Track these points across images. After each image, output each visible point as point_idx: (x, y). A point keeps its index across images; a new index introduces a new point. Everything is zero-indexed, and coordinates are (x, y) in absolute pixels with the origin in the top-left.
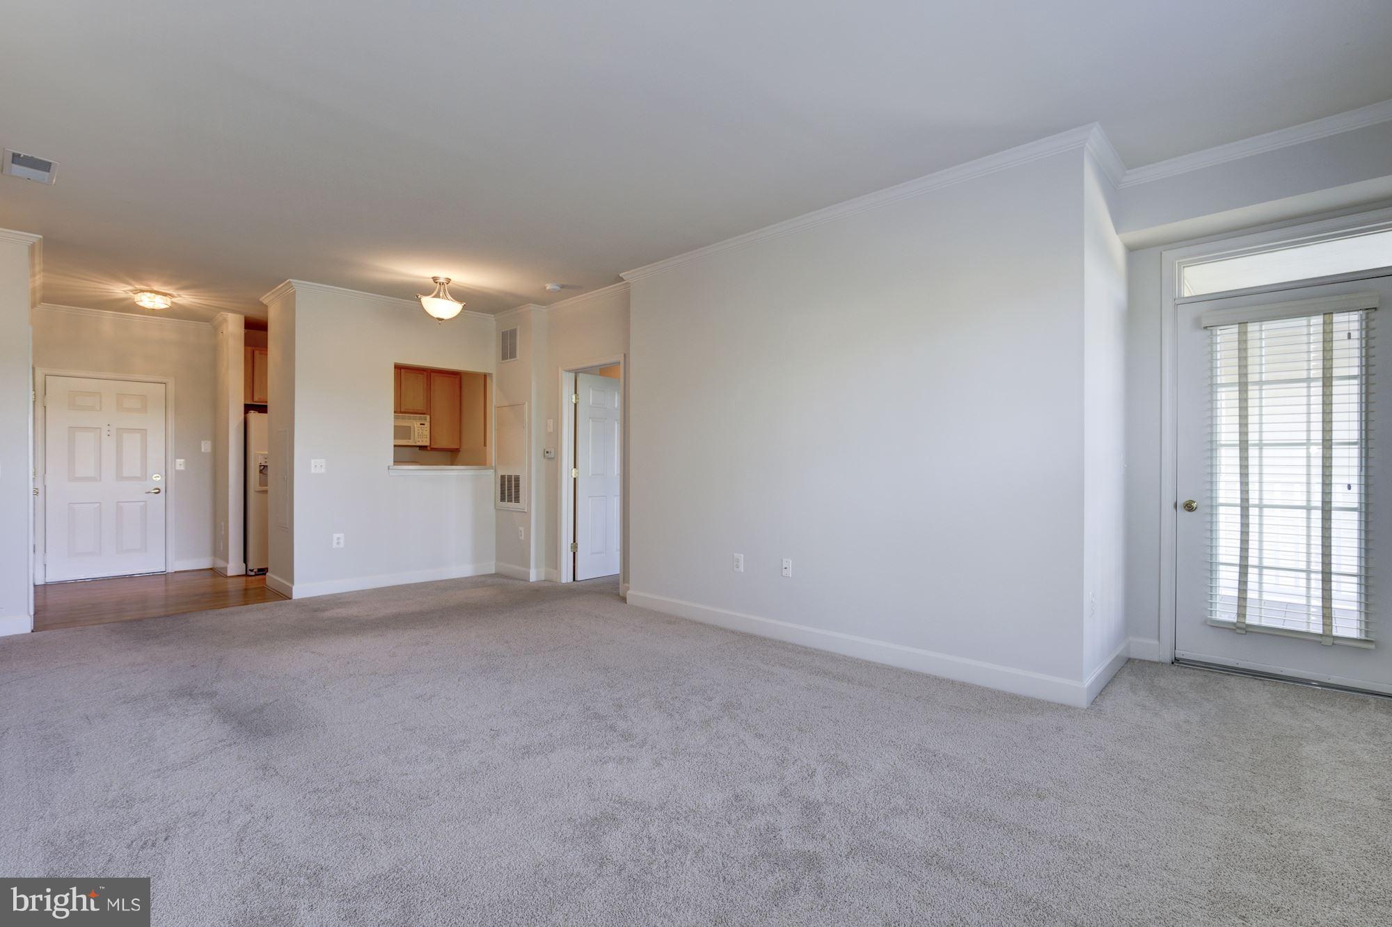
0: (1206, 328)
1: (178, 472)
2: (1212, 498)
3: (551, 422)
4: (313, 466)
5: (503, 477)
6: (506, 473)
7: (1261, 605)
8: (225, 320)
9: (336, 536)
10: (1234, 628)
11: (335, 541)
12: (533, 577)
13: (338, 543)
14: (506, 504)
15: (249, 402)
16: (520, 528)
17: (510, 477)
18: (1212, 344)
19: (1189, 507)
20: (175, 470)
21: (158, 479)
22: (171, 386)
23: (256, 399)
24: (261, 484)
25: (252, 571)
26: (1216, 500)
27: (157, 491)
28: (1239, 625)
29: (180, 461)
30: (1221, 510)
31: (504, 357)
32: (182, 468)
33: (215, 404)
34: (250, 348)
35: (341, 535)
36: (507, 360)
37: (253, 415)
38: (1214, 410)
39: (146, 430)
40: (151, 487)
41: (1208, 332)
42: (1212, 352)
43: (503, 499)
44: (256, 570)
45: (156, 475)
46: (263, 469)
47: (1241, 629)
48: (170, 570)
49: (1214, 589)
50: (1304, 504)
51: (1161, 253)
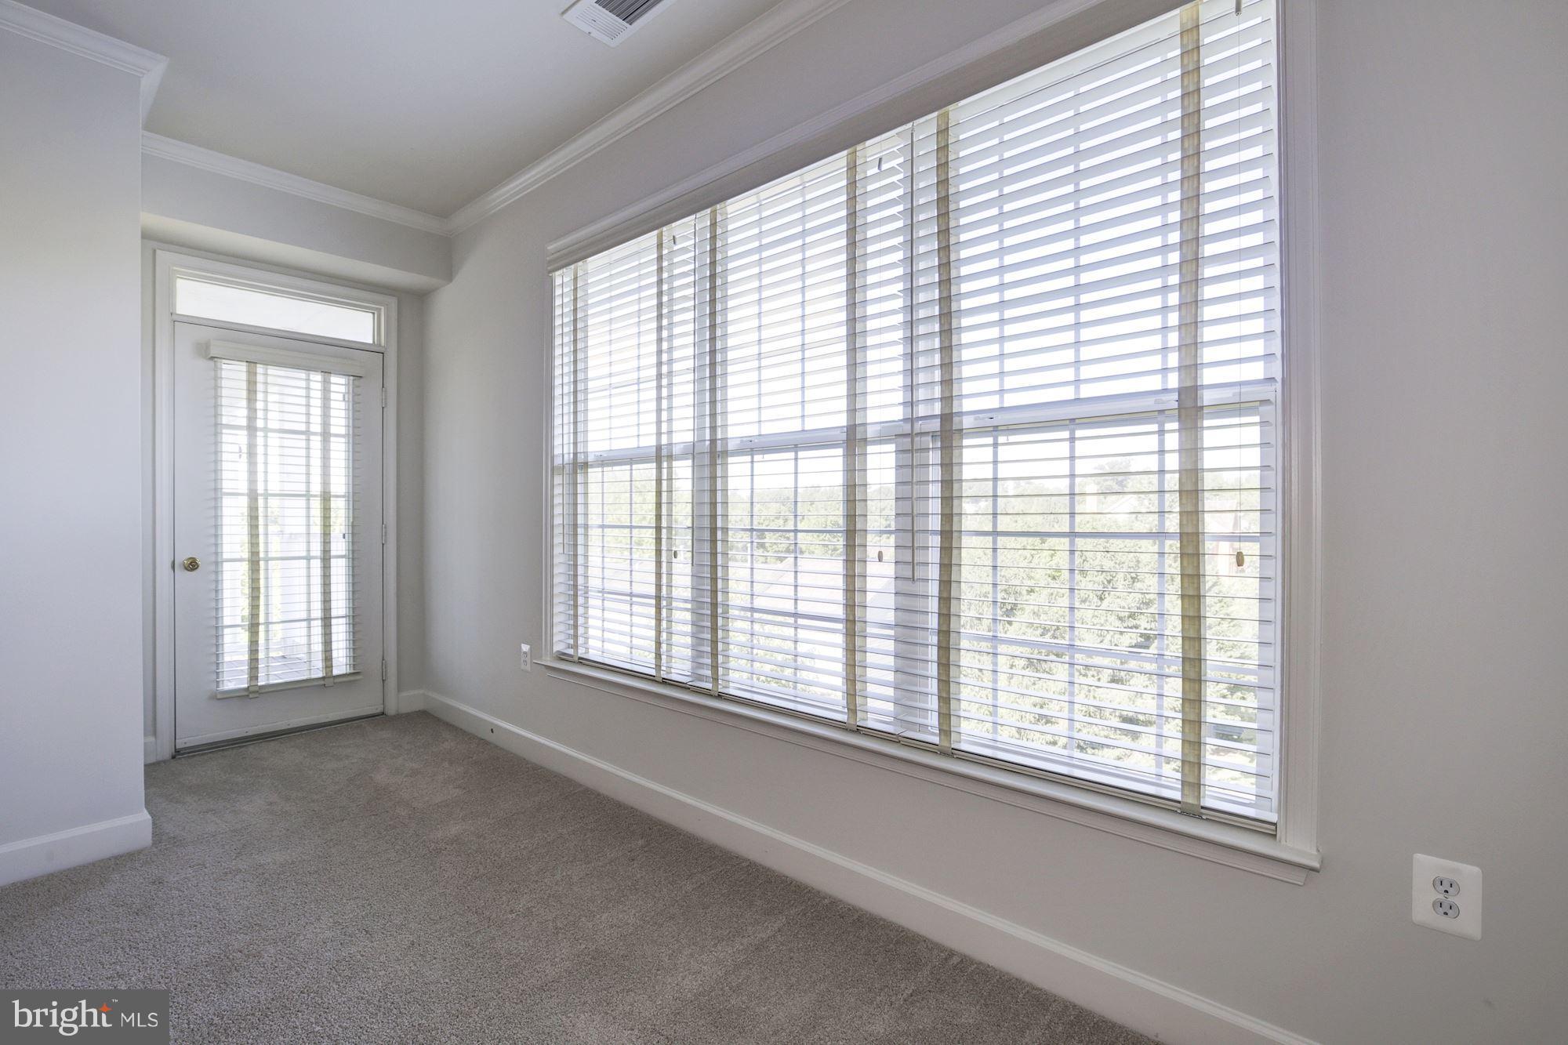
0: (212, 358)
2: (216, 553)
7: (268, 663)
10: (246, 693)
18: (217, 378)
19: (192, 565)
26: (222, 555)
28: (251, 689)
30: (226, 566)
38: (219, 454)
41: (211, 363)
42: (217, 388)
47: (253, 694)
49: (221, 656)
50: (304, 554)
51: (154, 251)
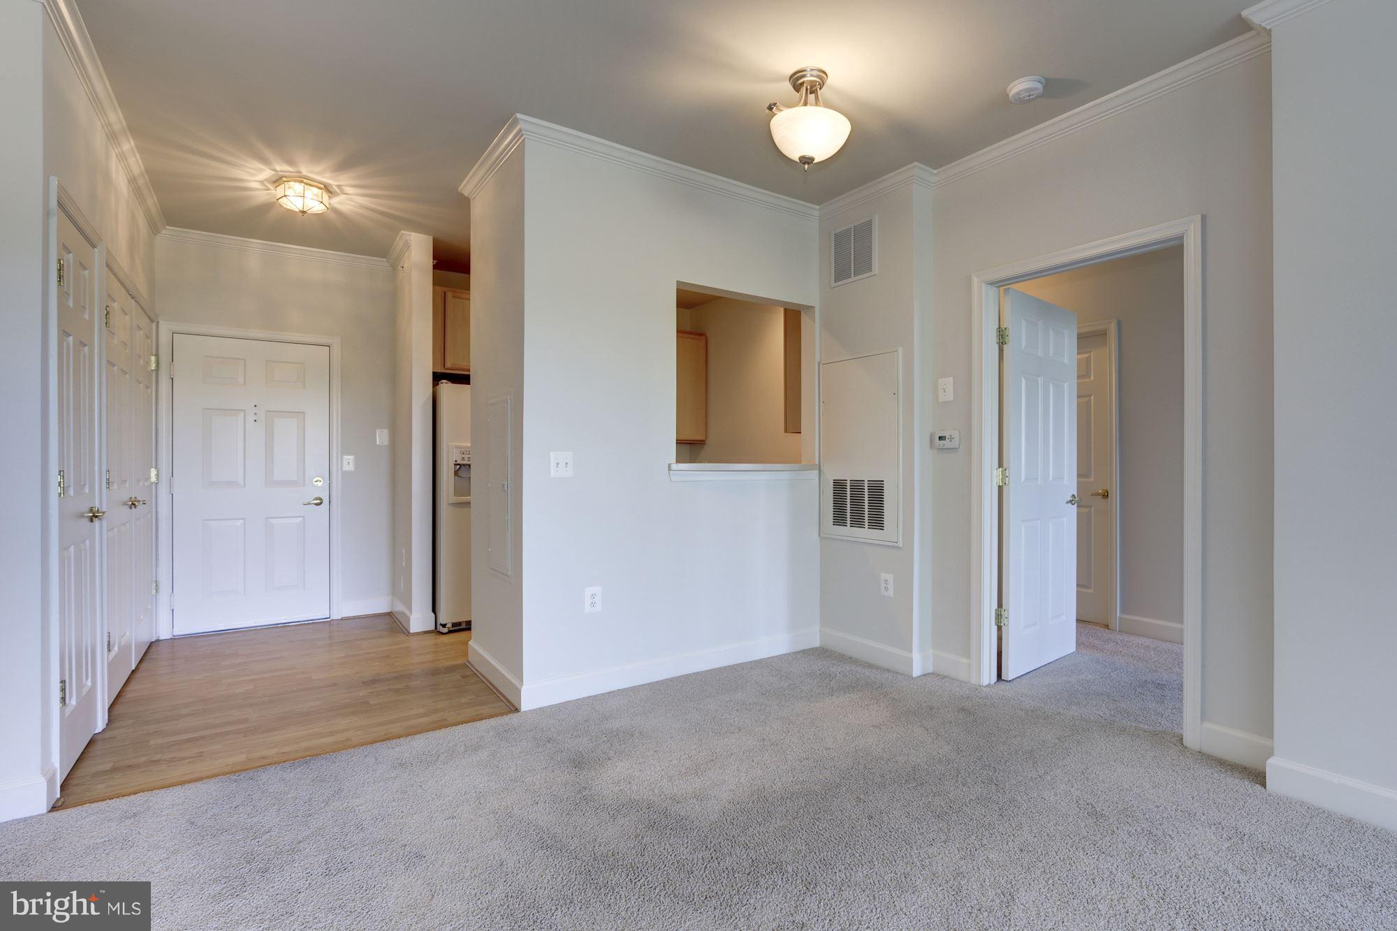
1: (346, 474)
3: (948, 383)
4: (553, 465)
5: (839, 486)
6: (849, 475)
8: (407, 246)
9: (589, 591)
11: (588, 601)
12: (917, 671)
13: (593, 604)
14: (847, 531)
15: (440, 370)
16: (884, 576)
17: (857, 486)
20: (342, 472)
21: (320, 484)
22: (336, 350)
23: (448, 364)
24: (457, 493)
25: (444, 626)
27: (319, 501)
29: (349, 459)
31: (841, 273)
32: (351, 468)
33: (394, 377)
34: (440, 288)
35: (597, 590)
36: (849, 280)
37: (446, 387)
39: (303, 413)
40: (311, 496)
43: (839, 519)
44: (449, 625)
45: (315, 480)
46: (462, 469)
48: (336, 616)
